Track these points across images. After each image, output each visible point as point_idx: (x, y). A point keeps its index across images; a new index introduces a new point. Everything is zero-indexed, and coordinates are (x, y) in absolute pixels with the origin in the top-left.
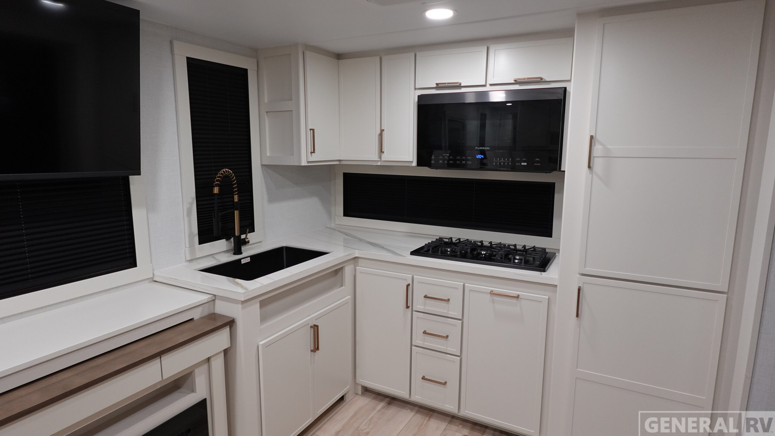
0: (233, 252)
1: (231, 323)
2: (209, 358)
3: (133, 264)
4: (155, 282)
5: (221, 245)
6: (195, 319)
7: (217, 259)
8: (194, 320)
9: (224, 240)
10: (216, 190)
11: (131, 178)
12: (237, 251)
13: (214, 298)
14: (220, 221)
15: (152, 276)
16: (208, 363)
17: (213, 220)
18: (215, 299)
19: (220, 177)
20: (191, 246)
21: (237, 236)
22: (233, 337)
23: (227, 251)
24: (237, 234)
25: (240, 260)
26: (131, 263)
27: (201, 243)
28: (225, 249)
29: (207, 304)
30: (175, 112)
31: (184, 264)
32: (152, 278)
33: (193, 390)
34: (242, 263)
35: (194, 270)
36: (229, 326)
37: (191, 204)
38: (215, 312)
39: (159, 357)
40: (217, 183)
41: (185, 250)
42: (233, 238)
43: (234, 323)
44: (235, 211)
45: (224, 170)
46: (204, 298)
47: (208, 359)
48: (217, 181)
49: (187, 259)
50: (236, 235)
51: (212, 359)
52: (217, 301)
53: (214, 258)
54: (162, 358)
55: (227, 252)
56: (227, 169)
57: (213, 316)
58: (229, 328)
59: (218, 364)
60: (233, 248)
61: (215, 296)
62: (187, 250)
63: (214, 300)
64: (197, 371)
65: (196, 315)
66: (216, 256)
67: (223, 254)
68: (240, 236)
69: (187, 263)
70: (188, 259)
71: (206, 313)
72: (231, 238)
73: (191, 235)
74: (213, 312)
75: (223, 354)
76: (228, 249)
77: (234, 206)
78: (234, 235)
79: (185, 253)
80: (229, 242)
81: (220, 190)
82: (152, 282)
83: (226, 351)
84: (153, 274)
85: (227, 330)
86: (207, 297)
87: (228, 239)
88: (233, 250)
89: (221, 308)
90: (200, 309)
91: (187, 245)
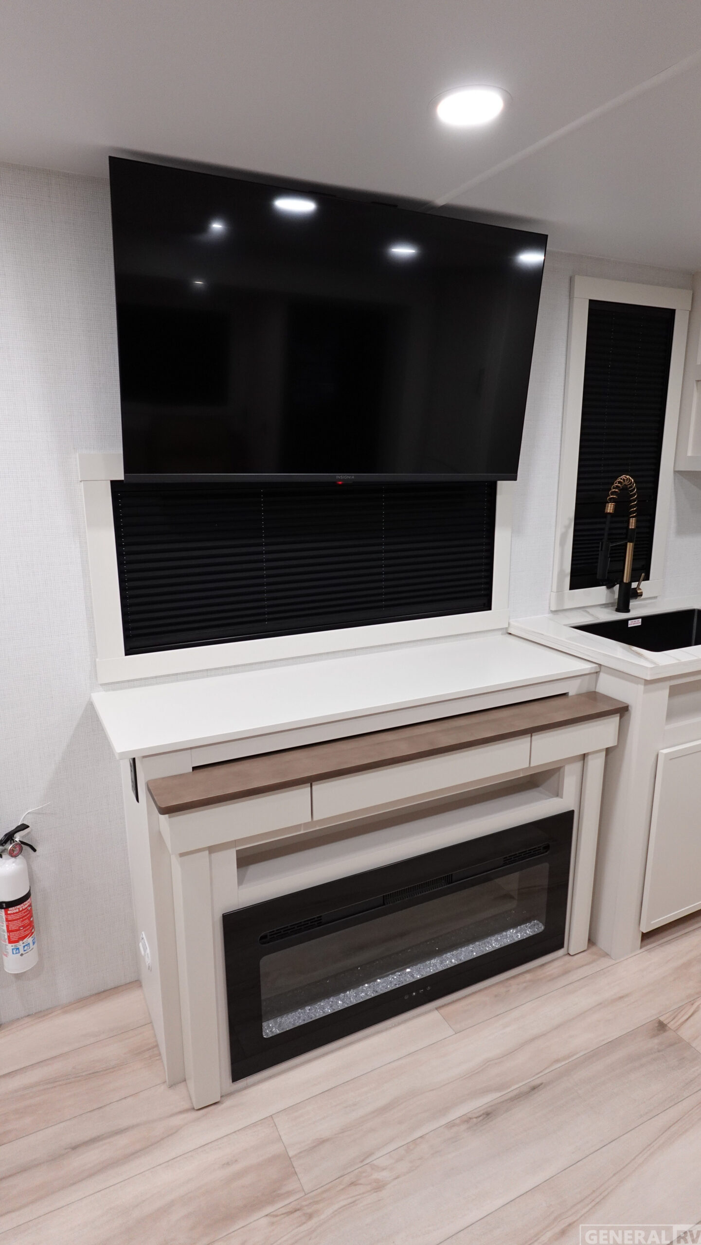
0: (616, 607)
1: (622, 711)
2: (584, 754)
3: (486, 605)
4: (510, 635)
5: (599, 594)
6: (570, 694)
7: (592, 615)
8: (568, 695)
9: (604, 587)
10: (610, 508)
11: (499, 483)
12: (623, 606)
13: (599, 669)
14: (609, 556)
15: (507, 626)
16: (582, 762)
17: (598, 555)
18: (599, 672)
19: (617, 487)
20: (560, 590)
21: (626, 583)
22: (622, 732)
23: (605, 605)
24: (626, 579)
25: (626, 621)
26: (484, 604)
27: (573, 587)
28: (604, 602)
29: (588, 676)
30: (563, 388)
31: (547, 615)
32: (506, 628)
33: (558, 794)
34: (629, 626)
35: (564, 625)
36: (618, 715)
37: (568, 527)
38: (597, 691)
39: (530, 735)
40: (612, 496)
41: (550, 596)
42: (618, 586)
43: (626, 713)
44: (628, 543)
45: (623, 477)
46: (586, 667)
47: (584, 756)
48: (613, 493)
49: (551, 609)
50: (625, 581)
51: (590, 757)
52: (602, 676)
53: (588, 612)
54: (533, 737)
55: (605, 607)
56: (628, 477)
57: (593, 696)
58: (618, 718)
59: (596, 765)
60: (617, 601)
61: (600, 665)
62: (554, 595)
63: (597, 672)
64: (568, 769)
65: (572, 688)
66: (590, 610)
67: (599, 609)
68: (630, 584)
69: (551, 615)
70: (553, 609)
71: (584, 690)
72: (614, 585)
73: (561, 572)
74: (593, 690)
75: (604, 753)
76: (608, 602)
77: (627, 535)
78: (621, 582)
79: (550, 600)
80: (610, 592)
81: (616, 509)
82: (505, 634)
83: (608, 751)
84: (509, 624)
85: (615, 720)
86: (590, 667)
87: (610, 586)
88: (616, 605)
89: (608, 686)
90: (578, 681)
91: (555, 589)
